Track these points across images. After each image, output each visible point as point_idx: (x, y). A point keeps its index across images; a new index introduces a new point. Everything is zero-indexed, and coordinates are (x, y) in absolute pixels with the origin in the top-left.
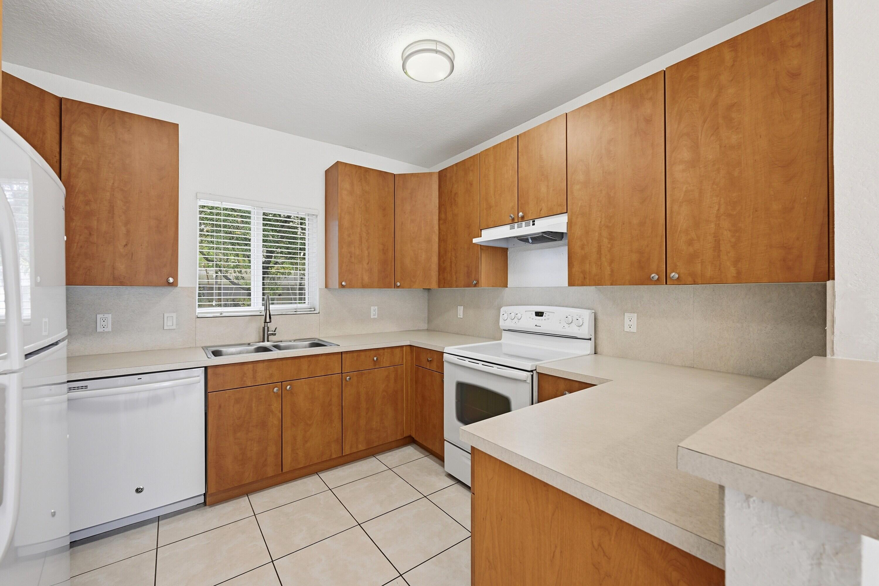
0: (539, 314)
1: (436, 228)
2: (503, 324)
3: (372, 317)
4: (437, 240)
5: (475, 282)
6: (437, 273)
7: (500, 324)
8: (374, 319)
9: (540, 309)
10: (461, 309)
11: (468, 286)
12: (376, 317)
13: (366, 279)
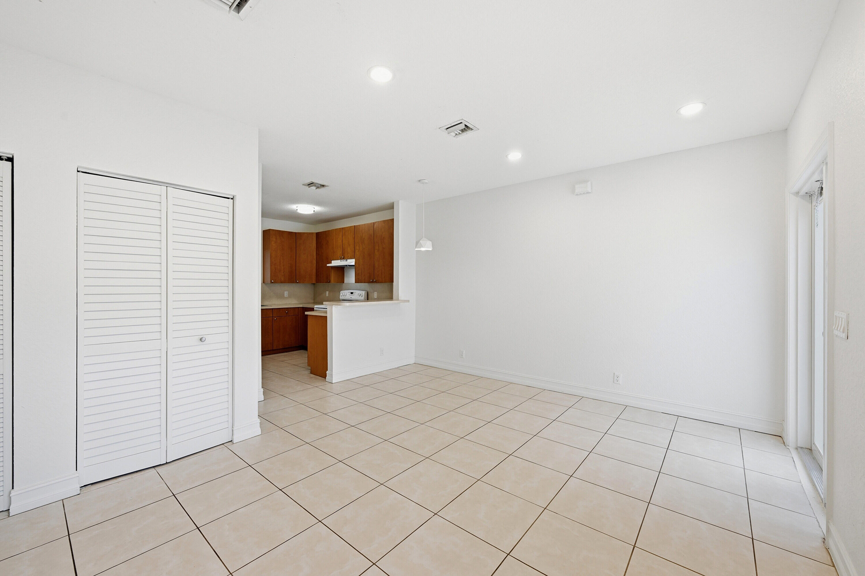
0: (352, 293)
1: (315, 257)
2: (341, 298)
3: (285, 296)
4: (315, 263)
5: (329, 281)
6: (315, 277)
7: (340, 298)
8: (286, 297)
9: (352, 291)
10: (327, 292)
11: (327, 282)
12: (287, 296)
13: (283, 279)
